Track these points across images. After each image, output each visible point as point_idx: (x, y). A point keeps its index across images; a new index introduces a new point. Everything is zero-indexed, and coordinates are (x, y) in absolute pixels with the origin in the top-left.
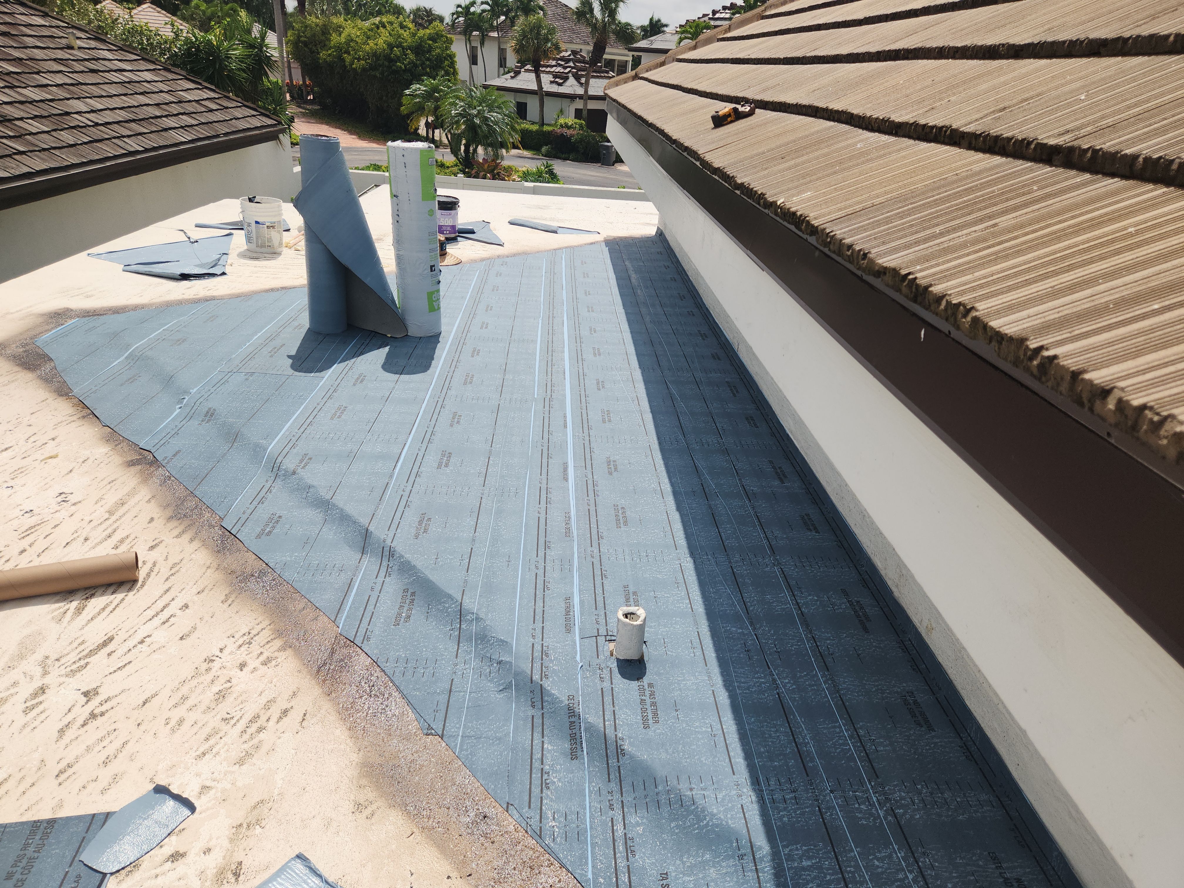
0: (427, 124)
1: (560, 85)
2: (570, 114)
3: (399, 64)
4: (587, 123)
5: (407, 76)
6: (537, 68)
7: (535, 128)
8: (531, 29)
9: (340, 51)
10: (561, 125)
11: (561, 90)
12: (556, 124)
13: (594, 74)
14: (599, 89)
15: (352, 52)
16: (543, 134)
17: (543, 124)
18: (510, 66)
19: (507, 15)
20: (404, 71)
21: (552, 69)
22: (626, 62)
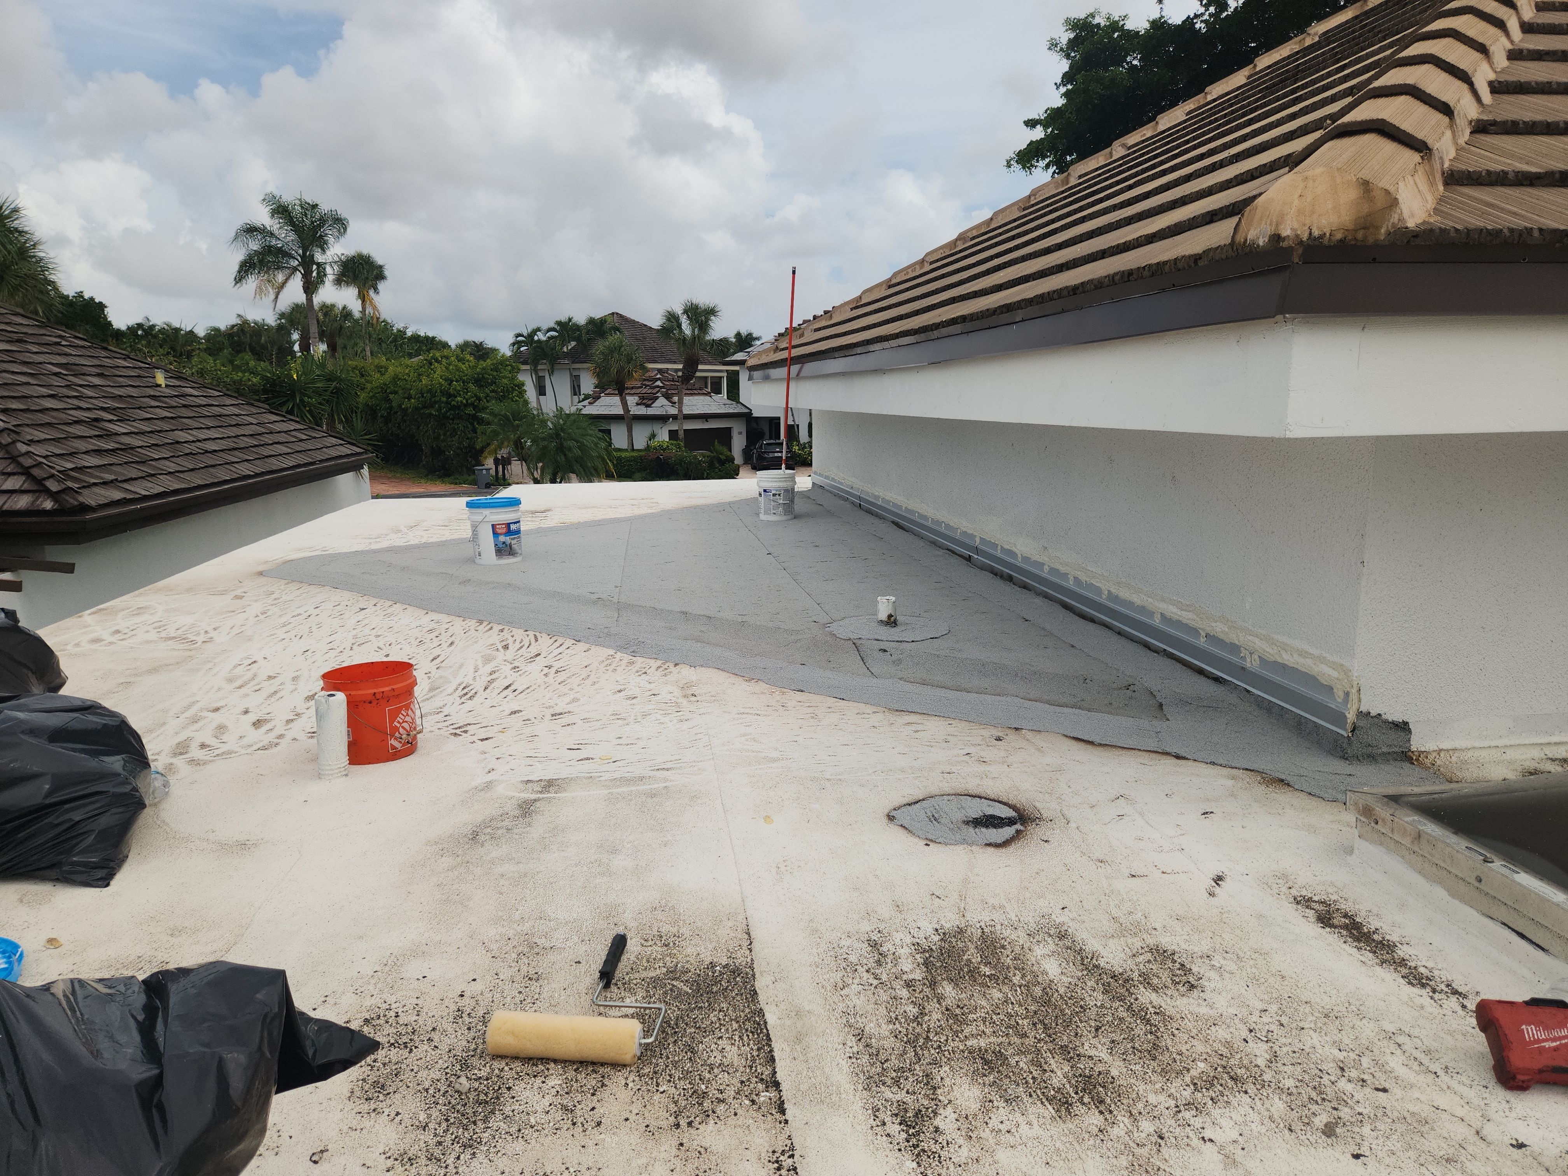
0: (497, 462)
1: (648, 406)
2: (663, 436)
3: (459, 399)
4: (685, 443)
5: (470, 411)
6: (621, 391)
7: (623, 455)
8: (613, 350)
9: (384, 392)
10: (655, 448)
11: (650, 411)
12: (648, 448)
13: (687, 392)
14: (694, 408)
15: (400, 392)
16: (634, 459)
17: (633, 450)
18: (586, 393)
19: (578, 339)
20: (466, 405)
21: (638, 391)
22: (721, 378)
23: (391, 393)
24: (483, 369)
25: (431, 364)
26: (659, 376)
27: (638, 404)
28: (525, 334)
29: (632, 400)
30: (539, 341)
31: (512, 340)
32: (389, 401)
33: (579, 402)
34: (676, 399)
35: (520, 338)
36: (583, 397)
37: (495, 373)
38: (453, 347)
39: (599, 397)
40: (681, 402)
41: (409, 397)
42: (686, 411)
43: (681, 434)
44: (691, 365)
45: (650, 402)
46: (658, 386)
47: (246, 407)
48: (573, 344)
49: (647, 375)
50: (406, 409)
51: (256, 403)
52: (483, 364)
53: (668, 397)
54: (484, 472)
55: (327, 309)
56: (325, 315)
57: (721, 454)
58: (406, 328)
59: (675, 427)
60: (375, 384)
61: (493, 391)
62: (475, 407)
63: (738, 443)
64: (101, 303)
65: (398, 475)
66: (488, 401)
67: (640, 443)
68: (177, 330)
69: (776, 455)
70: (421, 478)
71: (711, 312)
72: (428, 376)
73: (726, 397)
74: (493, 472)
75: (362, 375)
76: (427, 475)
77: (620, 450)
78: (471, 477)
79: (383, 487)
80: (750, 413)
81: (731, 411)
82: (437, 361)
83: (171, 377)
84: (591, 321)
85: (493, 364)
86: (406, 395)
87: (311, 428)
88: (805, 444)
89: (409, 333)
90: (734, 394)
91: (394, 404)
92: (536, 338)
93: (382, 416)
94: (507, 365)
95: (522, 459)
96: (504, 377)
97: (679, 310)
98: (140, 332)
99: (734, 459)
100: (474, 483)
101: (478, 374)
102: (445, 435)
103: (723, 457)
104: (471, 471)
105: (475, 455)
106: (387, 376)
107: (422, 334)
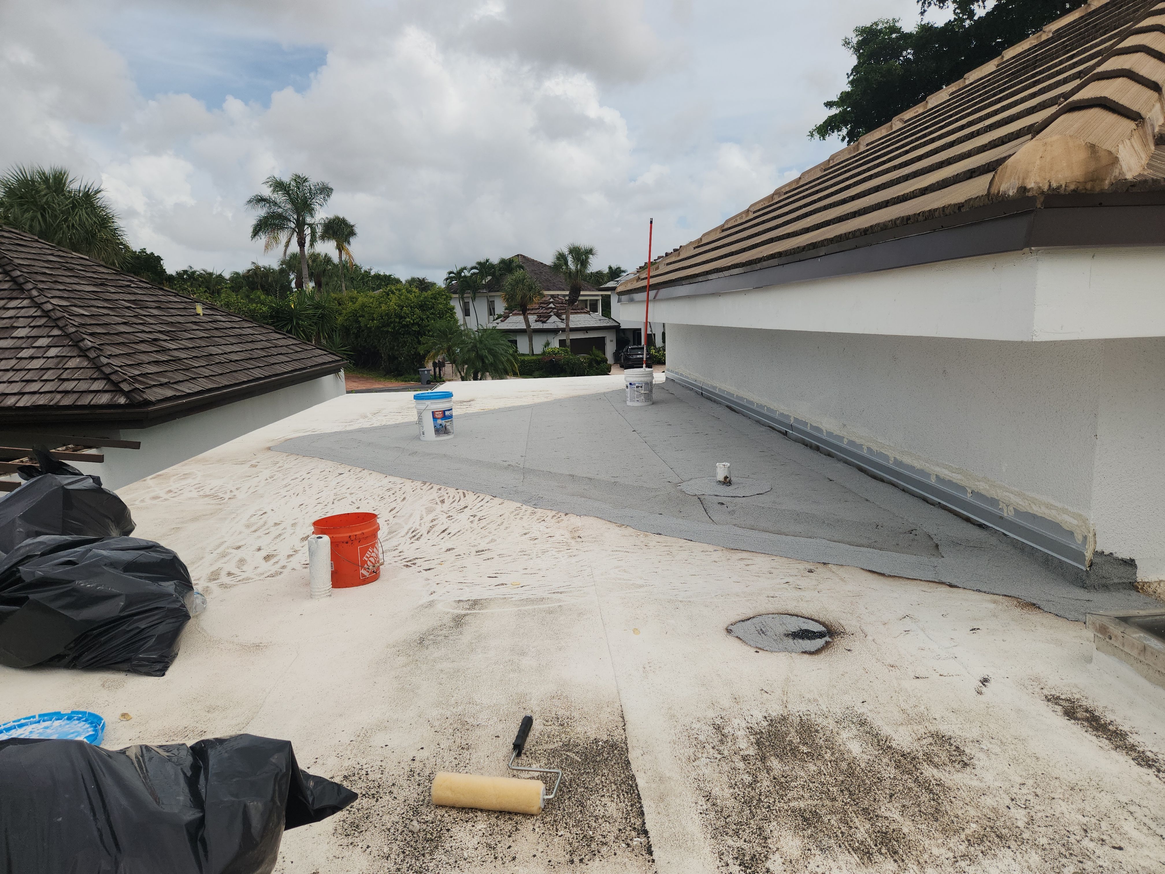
0: (435, 365)
1: (544, 322)
2: (555, 344)
3: (408, 319)
4: (571, 350)
5: (416, 328)
6: (524, 311)
7: (526, 358)
8: (517, 282)
9: (355, 316)
10: (549, 353)
11: (546, 326)
12: (544, 353)
13: (573, 311)
14: (578, 323)
15: (366, 315)
16: (534, 361)
17: (533, 354)
18: (499, 313)
19: (493, 275)
20: (413, 324)
21: (537, 311)
22: (597, 300)
23: (360, 317)
24: (425, 298)
25: (388, 295)
26: (552, 300)
27: (536, 321)
28: (455, 271)
29: (532, 318)
30: (465, 277)
31: (446, 276)
32: (359, 322)
33: (494, 320)
34: (564, 317)
35: (452, 275)
36: (496, 316)
37: (434, 301)
38: (404, 282)
39: (508, 317)
40: (568, 318)
41: (373, 320)
42: (572, 325)
43: (568, 342)
44: (575, 291)
45: (545, 320)
46: (551, 308)
47: (258, 329)
48: (489, 278)
49: (544, 299)
50: (370, 328)
51: (265, 326)
52: (425, 294)
53: (558, 315)
54: (426, 372)
55: (315, 257)
56: (314, 261)
57: (597, 356)
58: (371, 270)
59: (563, 337)
60: (349, 310)
61: (432, 314)
62: (419, 325)
63: (610, 348)
64: (158, 257)
65: (365, 376)
66: (428, 321)
67: (538, 349)
68: (211, 274)
69: (638, 356)
70: (381, 377)
71: (590, 252)
72: (386, 304)
73: (601, 315)
74: (432, 373)
75: (340, 304)
76: (385, 375)
77: (523, 355)
78: (417, 376)
79: (355, 384)
80: (619, 326)
81: (605, 325)
82: (393, 293)
83: (207, 308)
84: (503, 261)
85: (432, 294)
86: (371, 318)
87: (303, 343)
88: (660, 348)
89: (373, 273)
90: (607, 312)
91: (362, 324)
92: (463, 274)
93: (354, 333)
94: (443, 295)
95: (453, 362)
96: (441, 303)
97: (566, 252)
98: (185, 277)
99: (607, 360)
100: (419, 380)
101: (421, 301)
102: (398, 346)
103: (599, 359)
104: (417, 372)
105: (420, 360)
106: (356, 305)
107: (382, 274)
